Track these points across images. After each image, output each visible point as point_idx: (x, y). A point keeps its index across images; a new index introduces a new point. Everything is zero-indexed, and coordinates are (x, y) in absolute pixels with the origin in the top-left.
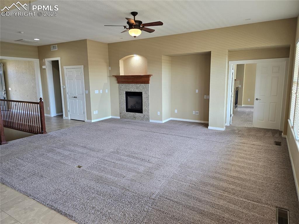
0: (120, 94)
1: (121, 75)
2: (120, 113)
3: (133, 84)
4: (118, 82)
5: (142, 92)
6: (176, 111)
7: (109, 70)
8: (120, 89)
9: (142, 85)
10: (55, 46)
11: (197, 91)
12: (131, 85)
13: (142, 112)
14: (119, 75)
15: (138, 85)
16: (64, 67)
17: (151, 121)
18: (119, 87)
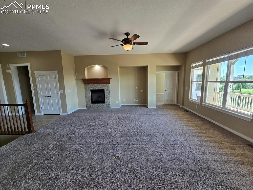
0: (86, 92)
1: (86, 78)
2: (87, 105)
3: (97, 85)
4: (85, 83)
5: (104, 90)
6: (124, 100)
7: (76, 75)
8: (86, 89)
9: (104, 85)
10: (23, 53)
11: (136, 88)
12: (95, 85)
13: (104, 103)
14: (85, 78)
15: (101, 85)
16: (35, 71)
17: (111, 108)
18: (85, 87)
